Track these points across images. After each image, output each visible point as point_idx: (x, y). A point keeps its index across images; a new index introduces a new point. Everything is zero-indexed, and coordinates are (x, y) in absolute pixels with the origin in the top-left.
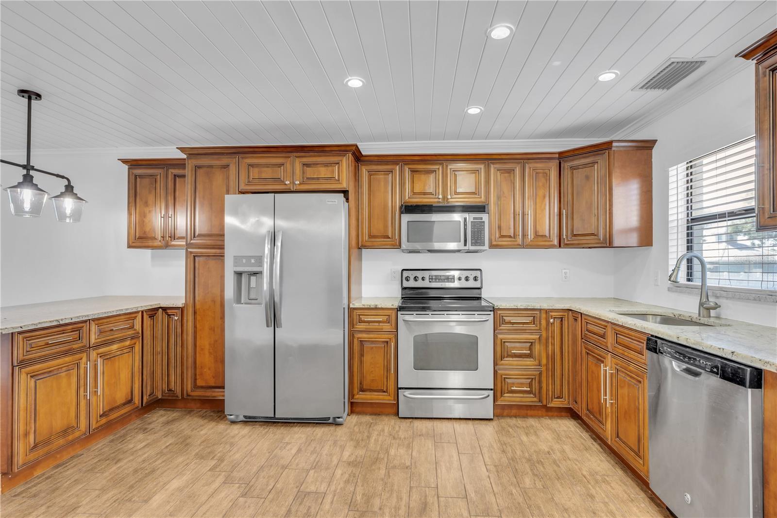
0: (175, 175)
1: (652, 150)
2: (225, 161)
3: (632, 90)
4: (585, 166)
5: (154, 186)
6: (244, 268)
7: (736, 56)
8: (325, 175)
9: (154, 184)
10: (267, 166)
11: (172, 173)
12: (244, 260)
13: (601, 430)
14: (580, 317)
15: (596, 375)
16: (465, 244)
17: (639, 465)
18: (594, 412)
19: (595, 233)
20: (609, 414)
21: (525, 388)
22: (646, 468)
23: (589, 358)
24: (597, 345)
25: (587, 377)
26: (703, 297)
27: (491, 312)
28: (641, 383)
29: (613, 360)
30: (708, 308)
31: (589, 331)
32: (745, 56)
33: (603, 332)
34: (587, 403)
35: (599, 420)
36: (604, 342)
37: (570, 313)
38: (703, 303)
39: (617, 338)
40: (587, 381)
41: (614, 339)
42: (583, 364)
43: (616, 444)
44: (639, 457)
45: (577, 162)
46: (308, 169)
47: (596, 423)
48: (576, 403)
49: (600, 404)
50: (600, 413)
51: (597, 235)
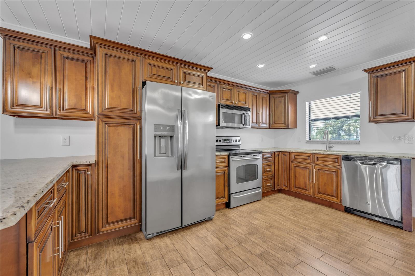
0: (64, 57)
1: (297, 95)
2: (132, 57)
3: (309, 73)
4: (279, 97)
5: (40, 61)
6: (162, 133)
7: (362, 70)
8: (196, 81)
9: (40, 59)
10: (162, 68)
11: (61, 54)
12: (162, 127)
13: (307, 193)
14: (288, 154)
15: (303, 173)
16: (244, 125)
17: (334, 200)
18: (300, 187)
19: (283, 122)
20: (312, 186)
21: (270, 184)
22: (340, 199)
23: (297, 168)
24: (303, 163)
25: (296, 175)
26: (328, 144)
27: (262, 154)
28: (336, 172)
29: (316, 167)
30: (329, 147)
31: (296, 158)
32: (365, 71)
33: (307, 158)
34: (295, 185)
35: (305, 189)
36: (309, 161)
37: (281, 153)
38: (328, 145)
39: (318, 160)
40: (295, 177)
41: (316, 159)
42: (292, 171)
43: (318, 196)
44: (334, 197)
45: (276, 96)
46: (186, 75)
47: (302, 191)
48: (285, 186)
49: (305, 184)
50: (306, 187)
51: (284, 124)
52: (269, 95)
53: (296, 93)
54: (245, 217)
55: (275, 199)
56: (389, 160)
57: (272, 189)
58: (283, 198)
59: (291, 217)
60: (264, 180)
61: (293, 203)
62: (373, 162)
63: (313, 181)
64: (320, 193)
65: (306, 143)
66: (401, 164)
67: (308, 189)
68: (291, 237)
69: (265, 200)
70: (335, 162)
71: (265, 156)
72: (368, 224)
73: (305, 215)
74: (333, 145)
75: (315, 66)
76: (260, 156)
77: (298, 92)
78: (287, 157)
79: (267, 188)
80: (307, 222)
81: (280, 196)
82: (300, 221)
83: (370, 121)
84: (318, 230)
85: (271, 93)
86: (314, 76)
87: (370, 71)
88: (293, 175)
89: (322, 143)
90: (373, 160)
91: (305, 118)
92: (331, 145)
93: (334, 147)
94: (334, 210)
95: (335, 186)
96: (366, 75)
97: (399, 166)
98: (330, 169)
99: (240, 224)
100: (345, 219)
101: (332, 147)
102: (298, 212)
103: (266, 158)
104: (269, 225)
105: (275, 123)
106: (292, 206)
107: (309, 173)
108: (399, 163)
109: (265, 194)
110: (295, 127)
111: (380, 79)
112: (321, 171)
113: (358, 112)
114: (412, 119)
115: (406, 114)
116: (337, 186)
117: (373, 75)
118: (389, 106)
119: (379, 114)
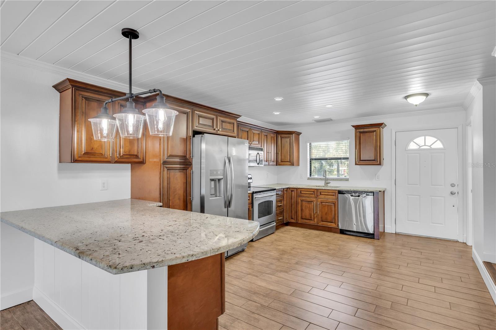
1: (299, 136)
4: (286, 138)
6: (215, 177)
7: (351, 125)
8: (229, 128)
12: (215, 172)
13: (311, 222)
14: (295, 190)
15: (309, 206)
16: (258, 164)
17: (333, 225)
18: (307, 218)
19: (289, 161)
20: (316, 217)
21: (281, 218)
22: (337, 224)
23: (303, 202)
24: (308, 197)
25: (302, 208)
26: (326, 180)
27: (275, 191)
28: (334, 203)
29: (319, 200)
30: (327, 183)
31: (303, 193)
32: (353, 126)
33: (312, 193)
34: (302, 217)
35: (310, 220)
36: (313, 196)
37: (288, 189)
38: (326, 182)
39: (321, 194)
40: (302, 210)
41: (319, 194)
42: (298, 205)
43: (321, 224)
44: (333, 223)
45: (283, 135)
46: (223, 123)
47: (308, 221)
48: (293, 219)
49: (311, 215)
50: (311, 217)
51: (290, 162)
52: (277, 135)
53: (298, 134)
54: (270, 246)
55: (285, 231)
56: (367, 193)
57: (282, 222)
58: (292, 229)
59: (305, 241)
60: (277, 215)
61: (301, 232)
62: (357, 194)
63: (317, 212)
64: (323, 221)
65: (308, 179)
66: (374, 195)
67: (313, 219)
68: (311, 252)
69: (277, 232)
70: (334, 196)
71: (277, 193)
72: (356, 239)
73: (314, 239)
74: (330, 181)
75: (318, 117)
76: (274, 193)
77: (302, 133)
78: (294, 192)
79: (279, 221)
80: (317, 243)
81: (288, 228)
82: (312, 243)
83: (356, 164)
84: (326, 246)
85: (278, 133)
86: (315, 122)
87: (357, 127)
88: (299, 208)
89: (321, 179)
90: (357, 193)
91: (307, 157)
92: (328, 181)
93: (330, 183)
94: (333, 233)
95: (333, 214)
96: (354, 128)
97: (373, 196)
98: (330, 201)
99: (270, 250)
100: (341, 238)
101: (329, 183)
102: (308, 237)
103: (278, 194)
104: (292, 248)
105: (282, 162)
106: (302, 234)
107: (313, 206)
108: (373, 194)
109: (277, 228)
110: (298, 165)
111: (361, 134)
112: (323, 203)
113: (348, 155)
114: (380, 164)
115: (377, 161)
116: (335, 214)
117: (358, 130)
118: (368, 154)
119: (361, 159)
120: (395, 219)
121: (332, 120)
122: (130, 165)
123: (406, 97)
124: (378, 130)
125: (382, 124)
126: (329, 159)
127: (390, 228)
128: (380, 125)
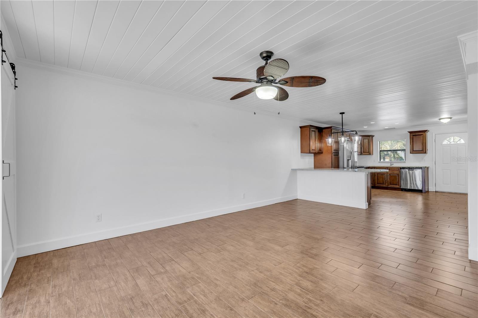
4: (366, 139)
13: (384, 186)
14: (373, 168)
15: (382, 177)
17: (397, 186)
18: (381, 183)
20: (387, 182)
22: (400, 186)
23: (378, 174)
28: (398, 174)
29: (388, 173)
30: (392, 164)
32: (409, 132)
34: (378, 183)
35: (383, 184)
38: (391, 164)
39: (390, 170)
40: (378, 179)
42: (375, 176)
43: (390, 186)
44: (397, 185)
45: (364, 138)
49: (383, 181)
50: (383, 183)
51: (368, 152)
56: (418, 168)
62: (411, 169)
63: (387, 180)
64: (391, 184)
65: (379, 162)
67: (385, 184)
70: (397, 170)
72: (411, 193)
77: (374, 136)
83: (411, 153)
87: (411, 132)
88: (376, 178)
91: (378, 150)
96: (409, 133)
97: (421, 170)
98: (395, 173)
101: (394, 164)
105: (364, 153)
107: (385, 176)
110: (373, 154)
111: (414, 136)
112: (391, 175)
113: (404, 148)
114: (425, 153)
115: (424, 151)
116: (398, 180)
117: (411, 134)
118: (417, 147)
119: (414, 150)
120: (435, 184)
121: (395, 128)
122: (313, 154)
123: (440, 119)
124: (424, 134)
125: (427, 131)
126: (393, 151)
127: (432, 188)
128: (425, 131)
